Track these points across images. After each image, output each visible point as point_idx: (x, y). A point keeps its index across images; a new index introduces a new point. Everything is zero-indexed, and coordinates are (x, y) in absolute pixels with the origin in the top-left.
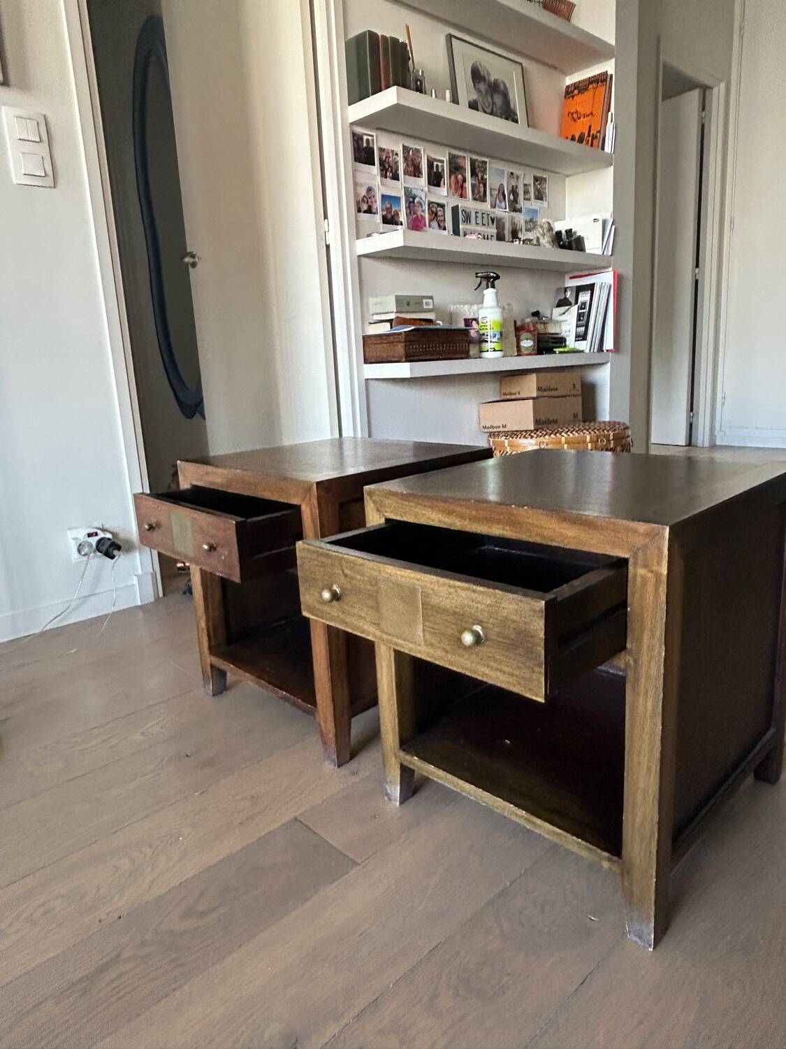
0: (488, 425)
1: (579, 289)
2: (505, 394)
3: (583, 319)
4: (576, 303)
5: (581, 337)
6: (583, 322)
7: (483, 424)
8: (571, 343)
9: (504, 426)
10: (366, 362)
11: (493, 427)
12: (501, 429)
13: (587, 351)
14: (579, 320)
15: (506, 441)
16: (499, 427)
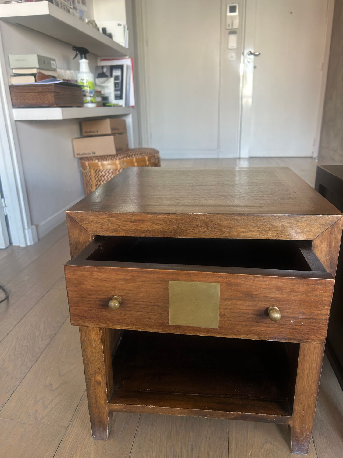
0: (81, 153)
1: (112, 68)
2: (86, 132)
3: (119, 86)
4: (111, 76)
5: (119, 97)
6: (119, 88)
7: (76, 152)
8: (112, 100)
9: (94, 153)
10: (13, 108)
11: (84, 154)
12: (92, 155)
13: (124, 106)
14: (115, 86)
15: (100, 163)
16: (90, 154)
